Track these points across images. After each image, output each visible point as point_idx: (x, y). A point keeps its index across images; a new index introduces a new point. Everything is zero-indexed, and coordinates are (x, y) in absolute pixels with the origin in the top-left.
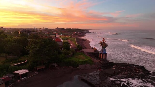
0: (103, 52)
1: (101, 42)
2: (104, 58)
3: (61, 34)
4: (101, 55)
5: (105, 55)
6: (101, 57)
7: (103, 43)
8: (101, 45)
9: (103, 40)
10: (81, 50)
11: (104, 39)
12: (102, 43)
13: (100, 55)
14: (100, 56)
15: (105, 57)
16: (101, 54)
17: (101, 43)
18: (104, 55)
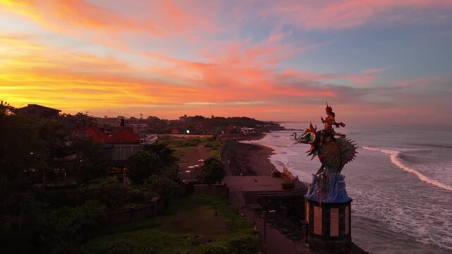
0: (324, 190)
1: (312, 129)
2: (334, 231)
3: (188, 132)
4: (318, 211)
5: (342, 212)
6: (318, 229)
7: (329, 133)
8: (316, 149)
9: (325, 116)
10: (217, 184)
11: (329, 110)
12: (318, 134)
13: (312, 209)
14: (312, 216)
15: (341, 228)
16: (317, 204)
17: (313, 136)
18: (334, 214)
